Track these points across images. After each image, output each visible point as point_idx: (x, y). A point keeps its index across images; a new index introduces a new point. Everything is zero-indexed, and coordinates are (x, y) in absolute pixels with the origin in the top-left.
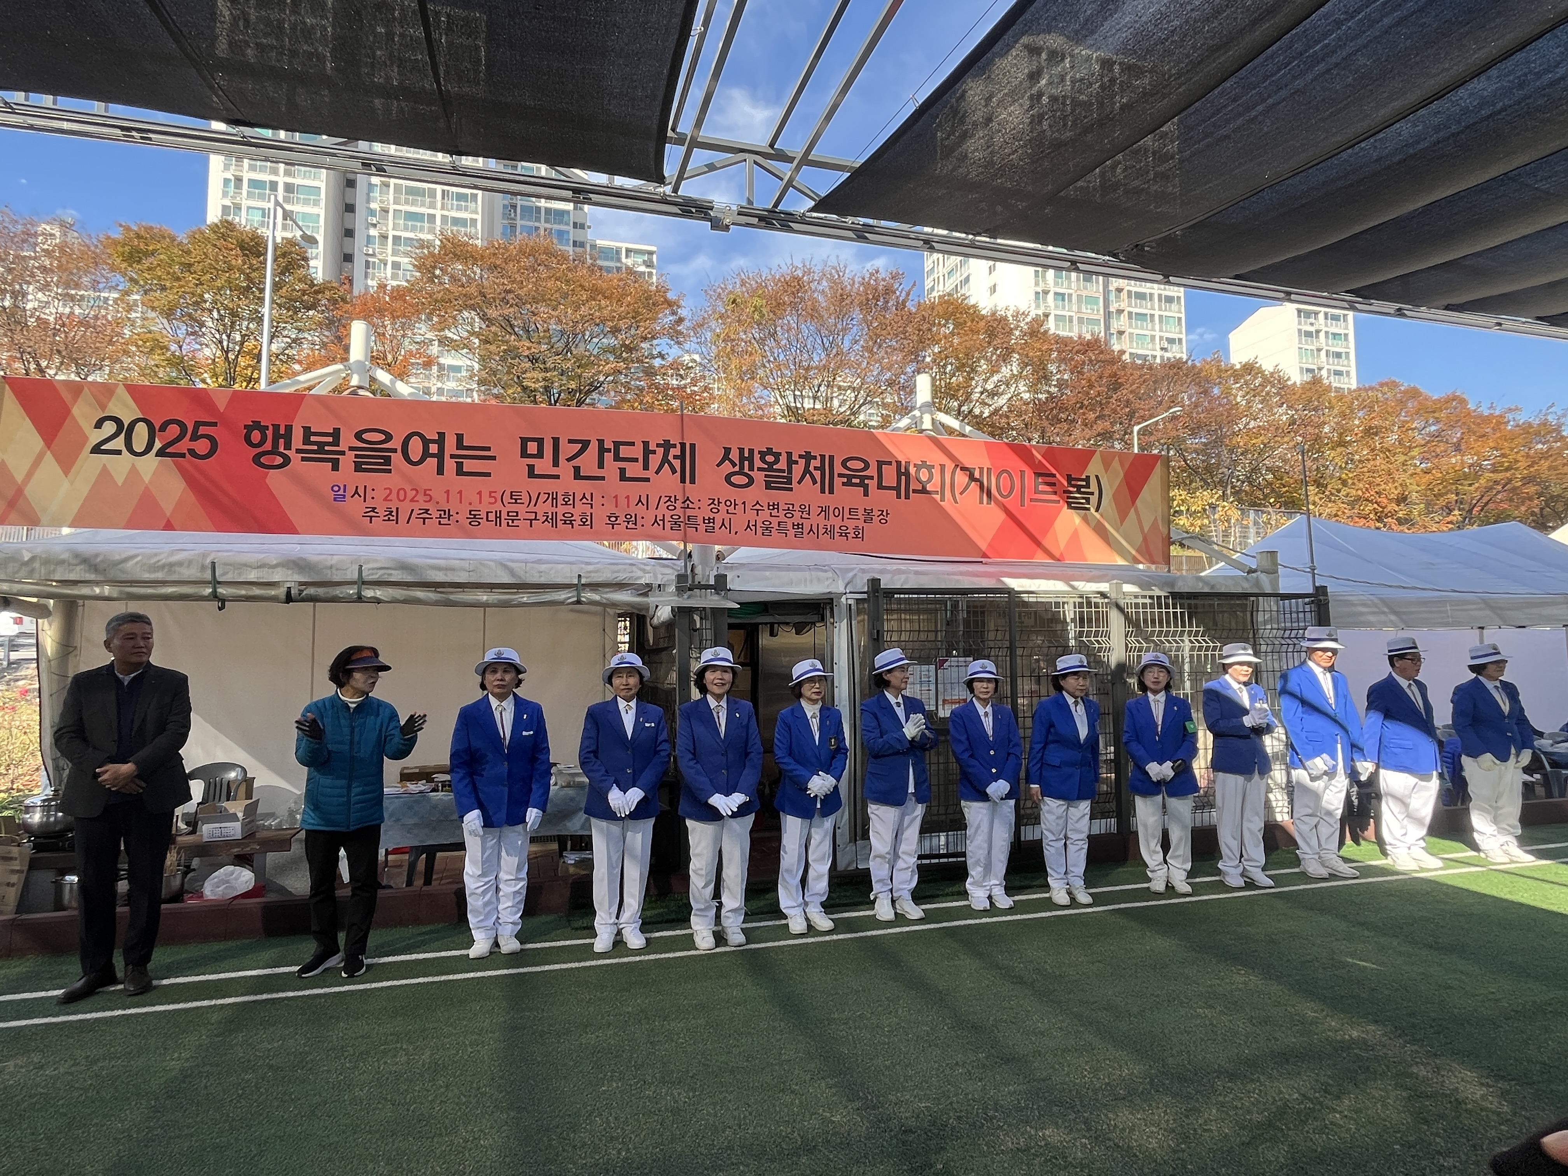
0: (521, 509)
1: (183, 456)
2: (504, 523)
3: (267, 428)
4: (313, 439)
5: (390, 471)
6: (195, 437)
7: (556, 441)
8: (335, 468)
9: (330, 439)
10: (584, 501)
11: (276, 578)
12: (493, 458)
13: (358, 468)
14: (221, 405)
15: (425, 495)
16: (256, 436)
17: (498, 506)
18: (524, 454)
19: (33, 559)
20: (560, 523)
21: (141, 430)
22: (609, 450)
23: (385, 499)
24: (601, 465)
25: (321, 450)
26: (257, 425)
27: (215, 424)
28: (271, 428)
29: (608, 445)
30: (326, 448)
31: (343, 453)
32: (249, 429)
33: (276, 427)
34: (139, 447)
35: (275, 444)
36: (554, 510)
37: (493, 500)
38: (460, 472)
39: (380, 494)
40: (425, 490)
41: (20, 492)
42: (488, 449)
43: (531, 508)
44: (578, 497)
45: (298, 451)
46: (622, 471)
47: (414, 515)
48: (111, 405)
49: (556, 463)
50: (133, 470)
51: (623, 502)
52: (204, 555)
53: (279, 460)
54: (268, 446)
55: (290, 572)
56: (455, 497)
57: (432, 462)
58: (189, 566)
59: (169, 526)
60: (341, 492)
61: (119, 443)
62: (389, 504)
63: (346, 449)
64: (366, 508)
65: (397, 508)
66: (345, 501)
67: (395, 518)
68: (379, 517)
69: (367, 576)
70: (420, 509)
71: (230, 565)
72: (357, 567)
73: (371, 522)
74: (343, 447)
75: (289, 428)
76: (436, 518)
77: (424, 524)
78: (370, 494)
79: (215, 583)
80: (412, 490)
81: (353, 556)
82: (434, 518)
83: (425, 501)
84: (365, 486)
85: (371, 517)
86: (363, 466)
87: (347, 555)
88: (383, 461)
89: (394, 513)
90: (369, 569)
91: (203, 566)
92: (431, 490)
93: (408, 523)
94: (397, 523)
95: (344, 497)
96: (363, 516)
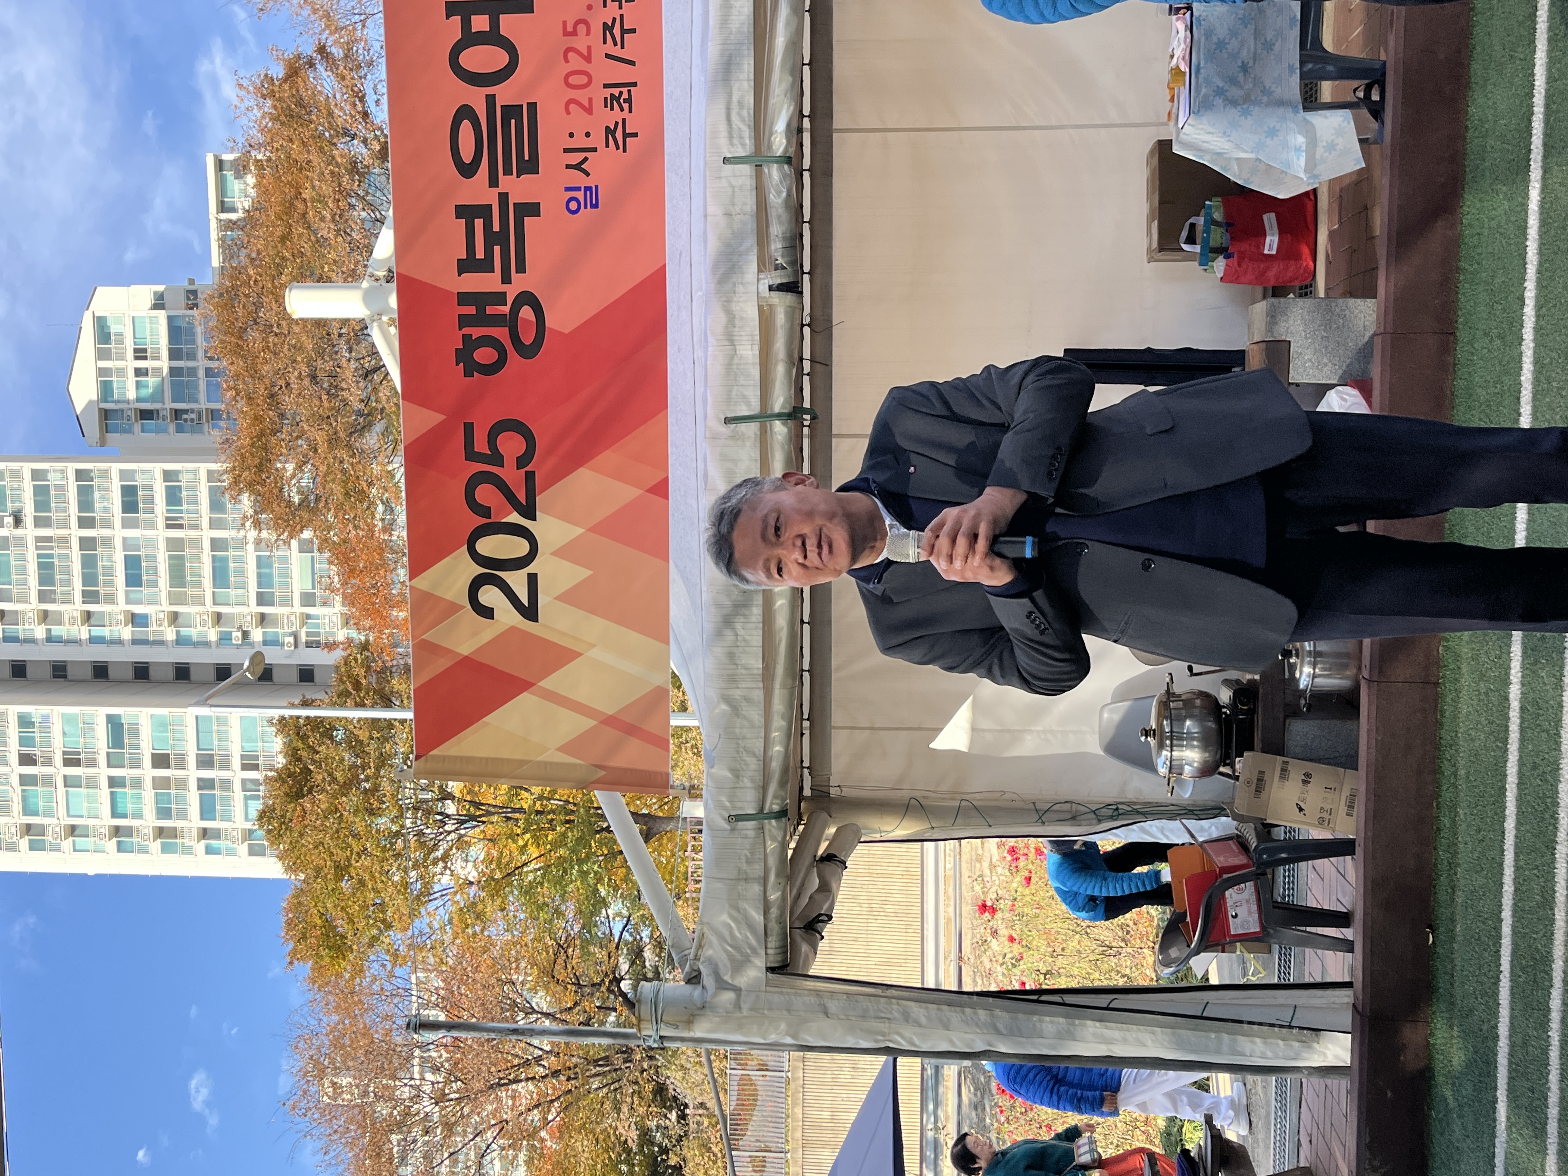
1: (530, 477)
3: (466, 338)
4: (480, 254)
5: (532, 106)
6: (497, 459)
8: (533, 209)
9: (479, 223)
11: (752, 313)
13: (530, 166)
14: (433, 418)
15: (574, 33)
16: (484, 355)
19: (727, 699)
21: (487, 546)
23: (589, 110)
25: (501, 238)
26: (464, 355)
27: (469, 429)
28: (466, 331)
30: (496, 228)
31: (503, 198)
32: (471, 368)
33: (464, 321)
34: (519, 547)
35: (497, 320)
39: (579, 121)
40: (566, 34)
41: (610, 721)
45: (506, 279)
47: (617, 51)
48: (449, 596)
50: (564, 552)
52: (713, 437)
53: (526, 313)
54: (501, 333)
55: (740, 289)
57: (508, 24)
58: (735, 462)
59: (661, 489)
60: (580, 195)
61: (517, 580)
62: (599, 103)
63: (495, 191)
64: (607, 146)
65: (606, 86)
66: (597, 187)
67: (625, 90)
68: (624, 120)
69: (744, 148)
70: (605, 42)
71: (730, 392)
72: (729, 167)
73: (635, 135)
74: (490, 197)
75: (464, 298)
76: (620, 8)
77: (633, 31)
78: (580, 141)
79: (763, 417)
80: (567, 61)
81: (705, 176)
82: (621, 12)
83: (588, 33)
84: (566, 151)
85: (626, 135)
86: (527, 158)
87: (705, 188)
88: (513, 121)
89: (616, 91)
90: (732, 144)
91: (733, 437)
92: (565, 23)
93: (633, 63)
94: (635, 84)
95: (590, 189)
96: (625, 151)
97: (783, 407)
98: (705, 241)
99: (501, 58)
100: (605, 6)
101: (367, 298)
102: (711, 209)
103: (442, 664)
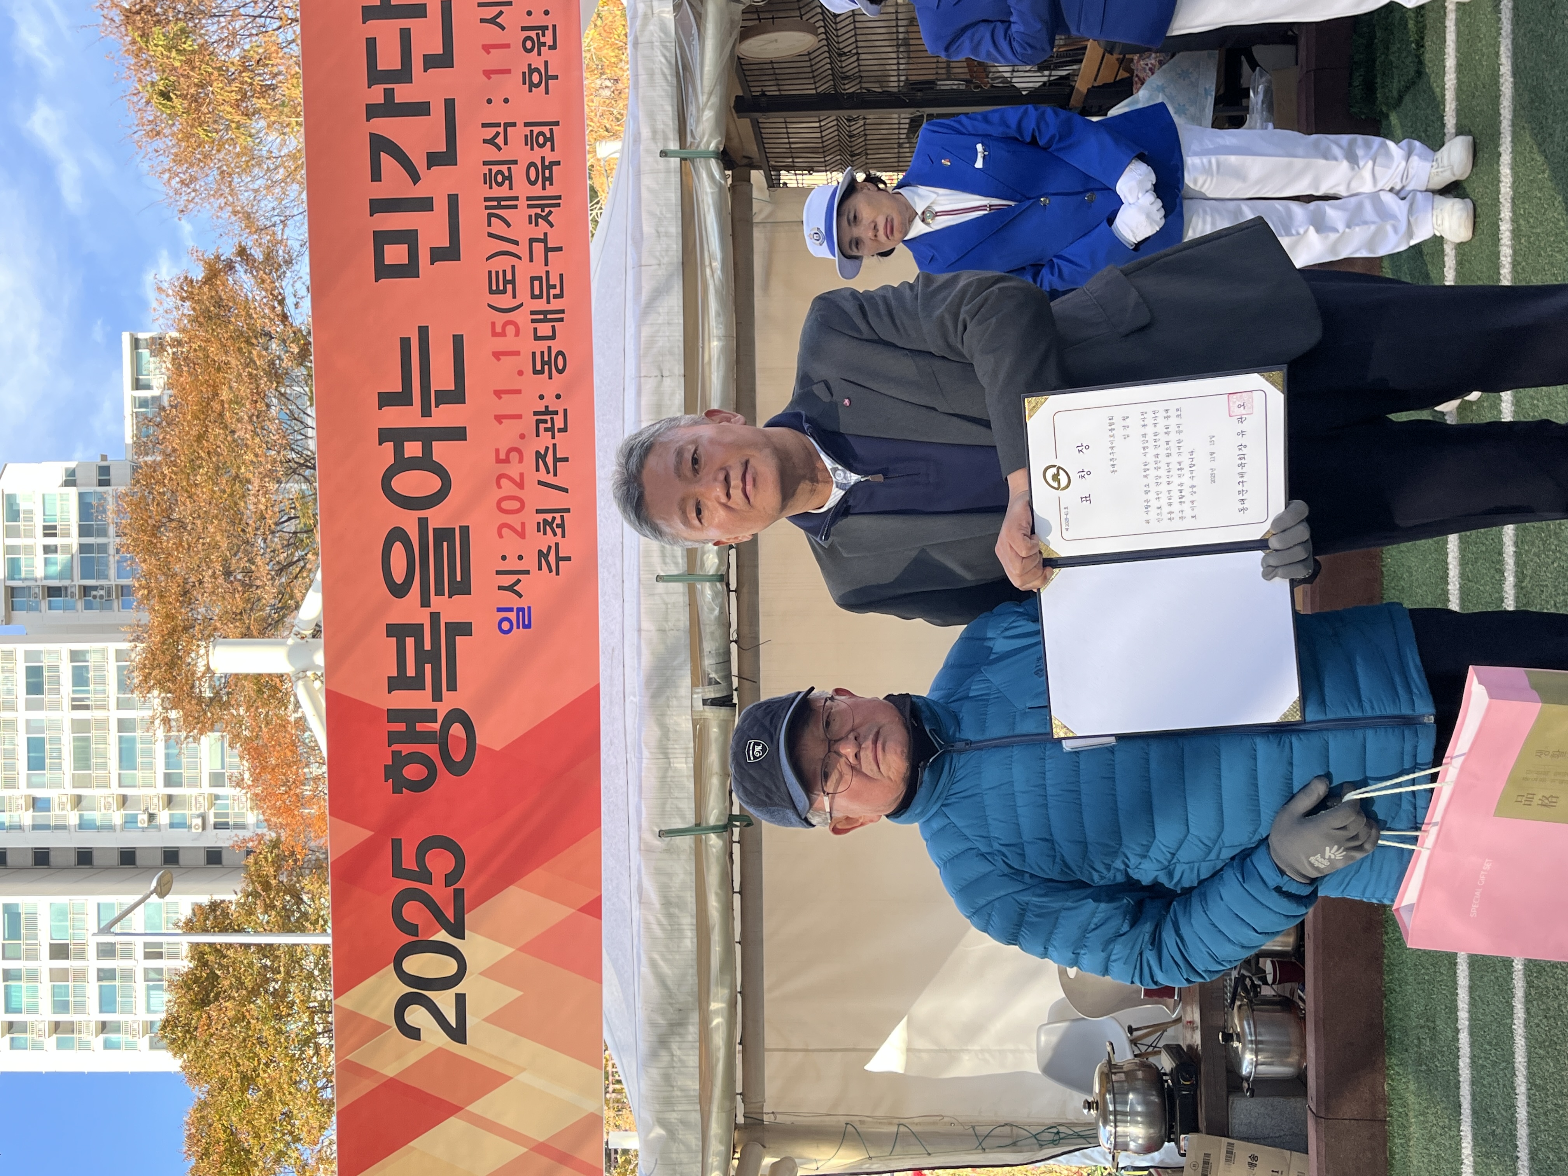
0: (525, 271)
1: (459, 894)
2: (555, 304)
3: (396, 754)
4: (411, 672)
5: (465, 530)
6: (425, 876)
7: (379, 206)
8: (465, 629)
9: (410, 642)
10: (500, 140)
11: (686, 726)
12: (423, 332)
13: (462, 588)
14: (360, 834)
15: (507, 461)
16: (413, 772)
17: (522, 317)
18: (410, 270)
19: (662, 1123)
20: (550, 191)
21: (414, 965)
22: (389, 94)
23: (522, 535)
24: (421, 109)
25: (433, 657)
26: (393, 772)
27: (397, 845)
28: (395, 747)
29: (376, 94)
30: (427, 646)
31: (435, 617)
32: (400, 785)
34: (447, 966)
35: (427, 737)
36: (522, 203)
37: (510, 329)
38: (456, 396)
39: (511, 545)
40: (499, 461)
41: (542, 1148)
42: (405, 343)
43: (522, 250)
44: (492, 154)
45: (437, 696)
46: (431, 62)
47: (550, 479)
48: (375, 1016)
49: (425, 204)
50: (492, 973)
51: (496, 59)
52: (647, 850)
53: (457, 730)
54: (431, 750)
55: (674, 702)
56: (508, 405)
57: (441, 451)
58: (670, 875)
59: (594, 908)
60: (512, 616)
61: (444, 1000)
62: (531, 528)
63: (427, 611)
64: (540, 569)
65: (538, 511)
66: (529, 608)
67: (558, 516)
68: (557, 544)
69: (677, 567)
70: (538, 470)
71: (664, 805)
72: (661, 585)
73: (568, 559)
74: (423, 617)
75: (394, 715)
76: (553, 437)
77: (566, 460)
78: (512, 564)
79: (699, 828)
80: (499, 486)
81: (639, 593)
82: (554, 441)
83: (521, 460)
84: (498, 573)
85: (558, 559)
86: (459, 579)
87: (639, 604)
88: (445, 544)
89: (549, 517)
90: (665, 563)
91: (668, 851)
92: (497, 451)
93: (566, 491)
94: (568, 510)
95: (523, 609)
96: (558, 574)
97: (717, 820)
98: (639, 654)
99: (433, 483)
100: (538, 435)
101: (292, 654)
102: (645, 625)
103: (366, 1086)
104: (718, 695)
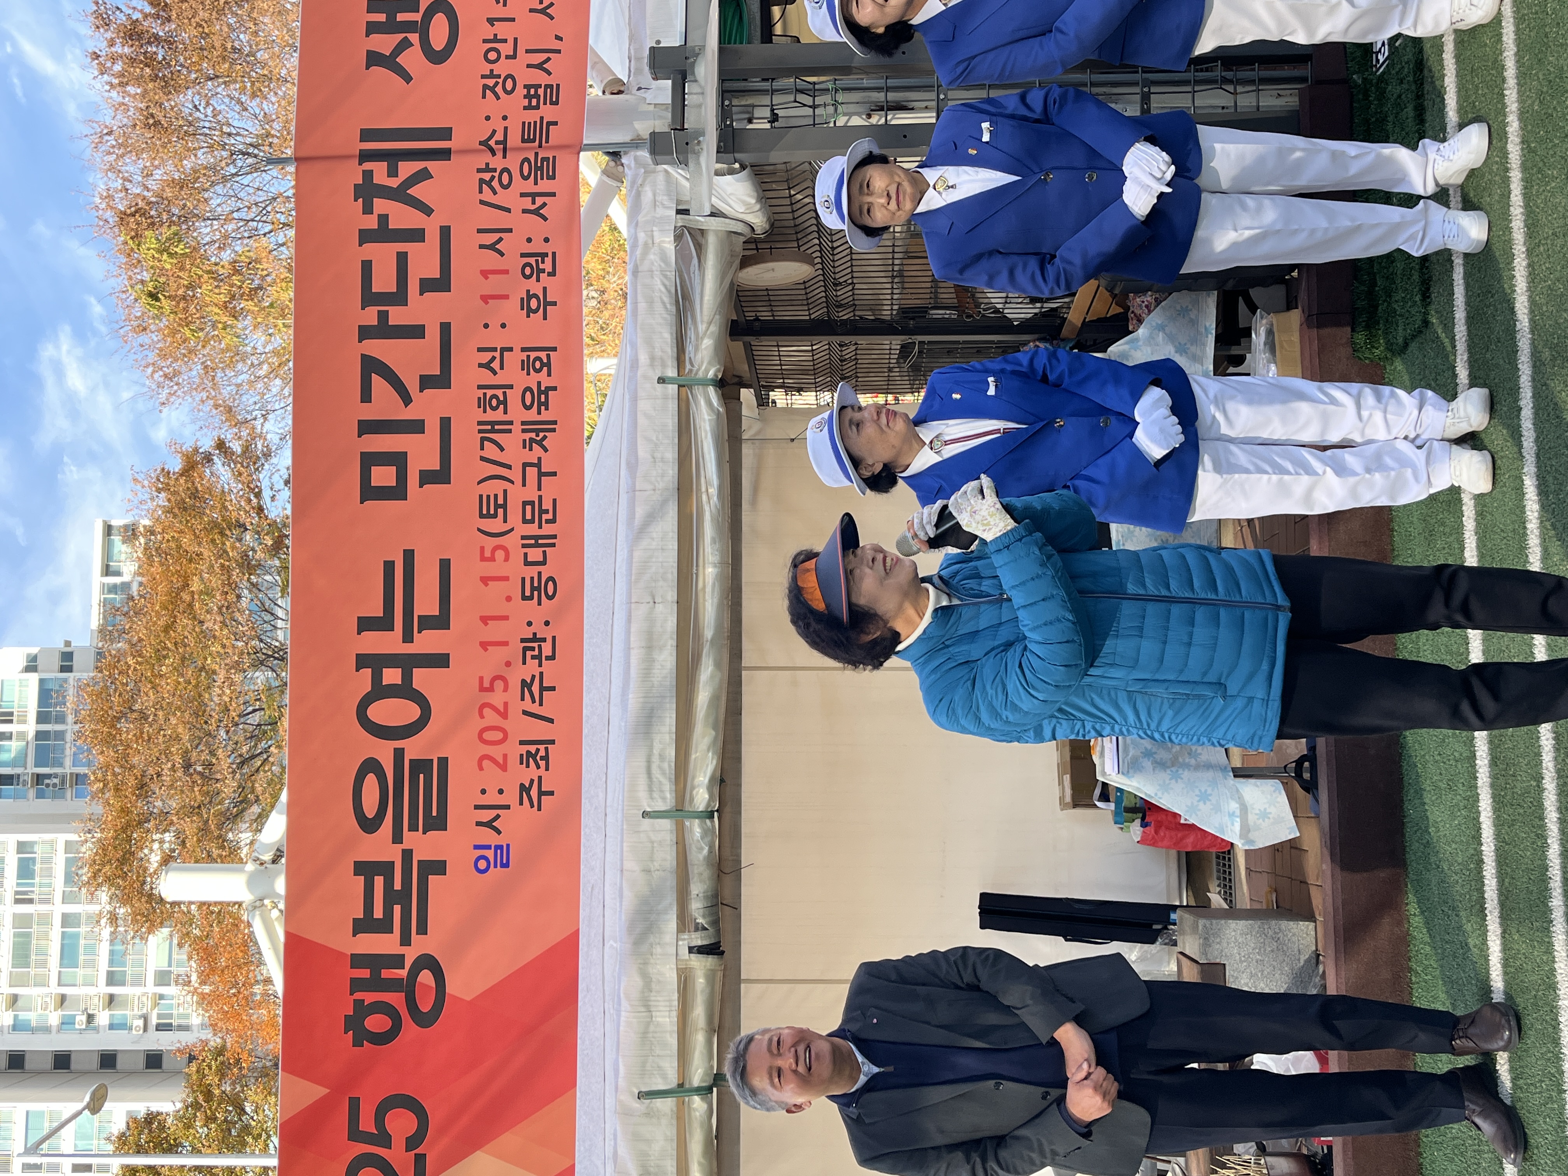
0: (517, 495)
1: (420, 1159)
2: (547, 530)
3: (359, 1003)
4: (378, 913)
5: (443, 762)
6: (384, 1139)
7: (367, 427)
8: (439, 867)
9: (379, 881)
10: (496, 365)
11: (671, 976)
12: (409, 555)
13: (438, 823)
14: (315, 1092)
15: (491, 689)
16: (376, 1023)
17: (512, 541)
18: (398, 492)
20: (545, 416)
22: (383, 316)
23: (504, 767)
24: (416, 332)
25: (404, 897)
26: (354, 1023)
27: (354, 1104)
28: (358, 995)
29: (370, 316)
30: (398, 886)
31: (407, 855)
32: (362, 1036)
33: (356, 985)
35: (393, 985)
36: (517, 428)
37: (500, 554)
38: (441, 621)
39: (492, 777)
40: (482, 689)
42: (389, 567)
43: (515, 474)
44: (487, 377)
45: (406, 940)
46: (427, 286)
47: (535, 708)
49: (416, 427)
51: (494, 284)
52: (625, 1113)
53: (426, 977)
54: (396, 999)
55: (658, 950)
56: (495, 632)
57: (421, 678)
58: (648, 1142)
60: (490, 854)
62: (513, 760)
63: (399, 847)
64: (521, 803)
65: (522, 743)
66: (508, 846)
67: (542, 747)
68: (540, 778)
69: (665, 801)
70: (523, 699)
71: (644, 1064)
72: (647, 821)
73: (551, 793)
74: (393, 854)
75: (358, 961)
76: (540, 665)
77: (553, 689)
78: (492, 798)
79: (681, 1089)
80: (482, 716)
81: (622, 829)
82: (541, 669)
83: (506, 689)
84: (477, 807)
85: (541, 793)
86: (434, 814)
87: (622, 842)
88: (422, 776)
89: (532, 749)
90: (652, 798)
91: (648, 1114)
92: (481, 679)
93: (551, 721)
94: (553, 742)
95: (501, 847)
96: (539, 809)
97: (702, 1081)
98: (621, 896)
99: (413, 712)
100: (524, 663)
101: (252, 882)
102: (628, 865)
104: (705, 943)
